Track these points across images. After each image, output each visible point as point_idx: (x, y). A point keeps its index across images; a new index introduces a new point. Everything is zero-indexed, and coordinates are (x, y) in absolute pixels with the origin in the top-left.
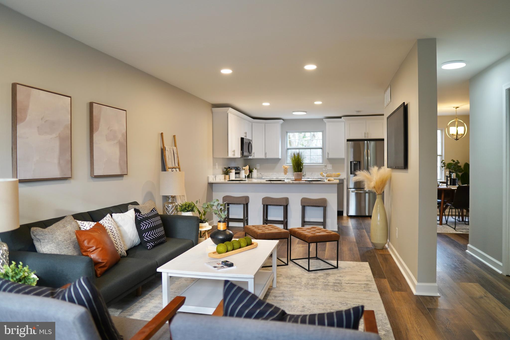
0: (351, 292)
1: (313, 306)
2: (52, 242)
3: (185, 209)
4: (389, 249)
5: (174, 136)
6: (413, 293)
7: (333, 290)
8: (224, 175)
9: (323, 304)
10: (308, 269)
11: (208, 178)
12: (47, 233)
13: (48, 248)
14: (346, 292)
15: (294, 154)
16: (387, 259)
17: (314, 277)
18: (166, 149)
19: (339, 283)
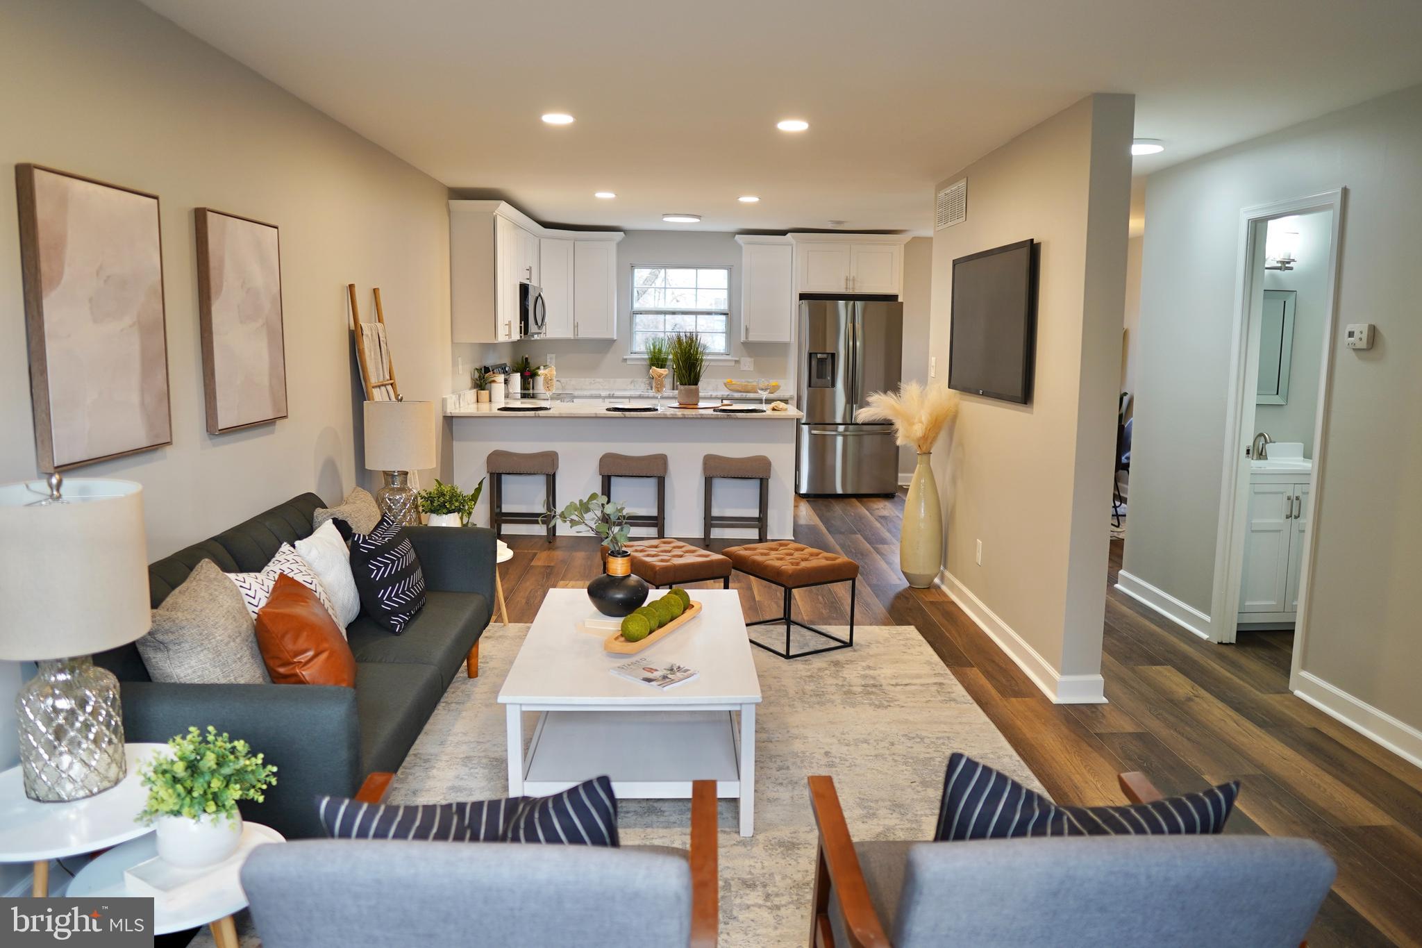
0: (914, 707)
1: (848, 750)
2: (203, 648)
3: (443, 506)
4: (944, 588)
5: (375, 291)
6: (1048, 699)
7: (870, 705)
8: (475, 390)
9: (866, 741)
10: (785, 653)
11: (444, 401)
12: (184, 623)
13: (192, 667)
14: (903, 707)
15: (679, 338)
16: (951, 613)
17: (809, 674)
18: (365, 333)
19: (874, 686)
